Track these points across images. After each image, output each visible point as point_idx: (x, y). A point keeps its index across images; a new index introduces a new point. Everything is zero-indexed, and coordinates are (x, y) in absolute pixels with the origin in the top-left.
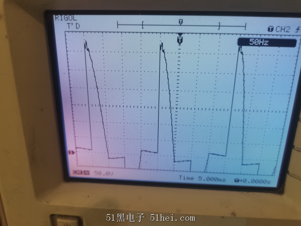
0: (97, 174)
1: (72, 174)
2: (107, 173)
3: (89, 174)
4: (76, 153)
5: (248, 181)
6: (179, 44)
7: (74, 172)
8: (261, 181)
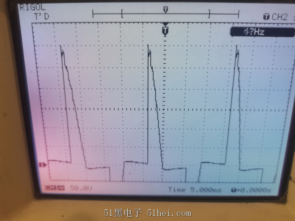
0: (73, 190)
1: (44, 190)
2: (85, 187)
3: (64, 189)
4: (49, 165)
5: (246, 190)
6: (164, 36)
7: (46, 188)
8: (260, 189)
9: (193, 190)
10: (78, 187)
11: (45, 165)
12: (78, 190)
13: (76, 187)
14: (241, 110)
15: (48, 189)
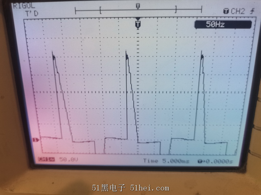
0: (62, 161)
1: (37, 162)
2: (72, 159)
3: (54, 161)
4: (41, 140)
5: (211, 161)
6: (137, 29)
7: (39, 159)
8: (223, 161)
9: (164, 161)
10: (66, 159)
11: (37, 140)
12: (66, 161)
13: (65, 159)
14: (205, 92)
15: (41, 160)
